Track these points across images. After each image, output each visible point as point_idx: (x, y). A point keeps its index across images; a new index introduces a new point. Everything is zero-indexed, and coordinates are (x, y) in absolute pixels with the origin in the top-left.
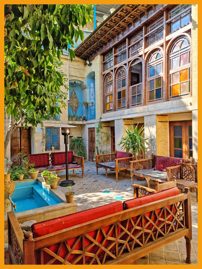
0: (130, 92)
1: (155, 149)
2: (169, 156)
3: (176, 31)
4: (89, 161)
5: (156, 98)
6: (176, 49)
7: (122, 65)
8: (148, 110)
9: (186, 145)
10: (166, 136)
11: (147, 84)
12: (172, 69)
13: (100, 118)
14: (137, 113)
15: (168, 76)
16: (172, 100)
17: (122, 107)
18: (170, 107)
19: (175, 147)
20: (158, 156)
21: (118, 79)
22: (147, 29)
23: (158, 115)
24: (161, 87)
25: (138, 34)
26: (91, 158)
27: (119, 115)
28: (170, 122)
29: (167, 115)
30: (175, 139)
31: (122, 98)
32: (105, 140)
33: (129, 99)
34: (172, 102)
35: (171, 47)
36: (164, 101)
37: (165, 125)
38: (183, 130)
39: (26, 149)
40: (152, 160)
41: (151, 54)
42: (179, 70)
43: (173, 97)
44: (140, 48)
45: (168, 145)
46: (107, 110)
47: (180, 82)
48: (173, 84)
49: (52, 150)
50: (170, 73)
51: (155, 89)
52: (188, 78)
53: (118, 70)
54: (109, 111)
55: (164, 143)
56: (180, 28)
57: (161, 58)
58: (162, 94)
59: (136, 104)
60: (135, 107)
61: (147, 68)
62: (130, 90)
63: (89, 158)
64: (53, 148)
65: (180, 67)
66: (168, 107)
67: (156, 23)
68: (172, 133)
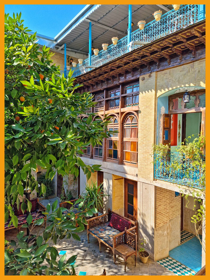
4: (57, 196)
5: (113, 158)
6: (129, 122)
8: (107, 167)
10: (122, 191)
11: (107, 142)
12: (125, 137)
15: (123, 143)
17: (87, 154)
18: (123, 171)
19: (128, 201)
20: (112, 212)
22: (108, 93)
24: (117, 149)
25: (101, 93)
26: (59, 193)
28: (125, 179)
32: (72, 179)
33: (93, 150)
35: (125, 118)
37: (121, 182)
38: (135, 189)
40: (108, 214)
42: (131, 141)
43: (125, 162)
45: (123, 199)
47: (131, 151)
48: (126, 151)
50: (124, 140)
51: (113, 149)
55: (119, 197)
57: (118, 124)
58: (118, 156)
59: (98, 156)
60: (97, 159)
63: (58, 193)
65: (131, 139)
66: (121, 171)
68: (127, 189)
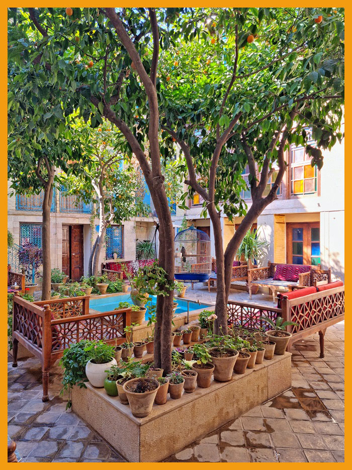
2: (285, 263)
10: (283, 240)
12: (294, 162)
13: (185, 215)
18: (292, 207)
19: (293, 252)
20: (276, 264)
23: (276, 215)
28: (287, 224)
29: (284, 215)
30: (293, 244)
34: (295, 201)
36: (283, 199)
37: (283, 227)
38: (305, 233)
39: (77, 257)
40: (269, 269)
42: (304, 165)
43: (294, 195)
46: (195, 204)
47: (304, 178)
48: (295, 180)
49: (113, 259)
50: (292, 167)
51: (271, 183)
52: (314, 175)
54: (198, 205)
55: (281, 248)
58: (280, 190)
64: (115, 255)
65: (305, 162)
68: (290, 236)
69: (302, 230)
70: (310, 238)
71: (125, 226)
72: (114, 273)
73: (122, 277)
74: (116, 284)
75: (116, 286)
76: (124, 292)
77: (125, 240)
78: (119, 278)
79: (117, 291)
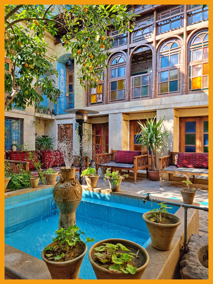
0: (131, 83)
1: (171, 145)
3: (197, 23)
5: (170, 91)
6: (198, 41)
7: (119, 50)
8: (161, 103)
9: (200, 142)
10: (177, 132)
11: (157, 75)
12: (192, 61)
14: (145, 106)
15: (188, 68)
16: (191, 93)
17: (118, 99)
18: (192, 100)
19: (186, 143)
20: (176, 153)
21: (111, 67)
22: (158, 16)
23: (175, 109)
24: (178, 79)
25: (143, 18)
27: (116, 108)
28: (180, 118)
29: (178, 111)
31: (117, 90)
34: (195, 95)
35: (192, 38)
37: (177, 121)
40: (170, 158)
41: (164, 43)
42: (202, 63)
43: (192, 91)
44: (148, 35)
45: (178, 142)
46: (92, 102)
47: (203, 75)
48: (193, 77)
50: (190, 65)
51: (169, 81)
53: (112, 56)
55: (176, 139)
56: (203, 21)
57: (178, 48)
58: (178, 87)
59: (141, 96)
60: (139, 100)
61: (158, 57)
62: (131, 80)
64: (14, 148)
65: (203, 60)
66: (189, 101)
67: (170, 10)
68: (183, 129)
69: (195, 123)
70: (202, 130)
71: (24, 120)
72: (16, 163)
73: (28, 168)
74: (22, 177)
75: (22, 179)
76: (34, 187)
77: (25, 133)
78: (25, 169)
79: (23, 186)
